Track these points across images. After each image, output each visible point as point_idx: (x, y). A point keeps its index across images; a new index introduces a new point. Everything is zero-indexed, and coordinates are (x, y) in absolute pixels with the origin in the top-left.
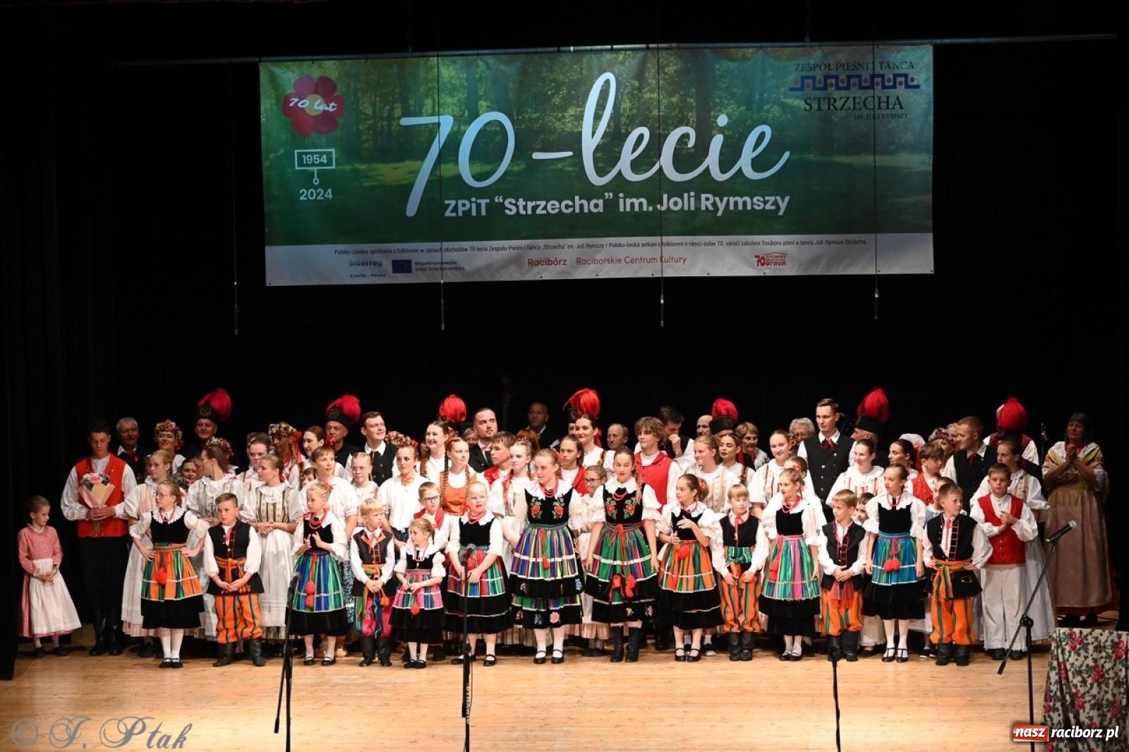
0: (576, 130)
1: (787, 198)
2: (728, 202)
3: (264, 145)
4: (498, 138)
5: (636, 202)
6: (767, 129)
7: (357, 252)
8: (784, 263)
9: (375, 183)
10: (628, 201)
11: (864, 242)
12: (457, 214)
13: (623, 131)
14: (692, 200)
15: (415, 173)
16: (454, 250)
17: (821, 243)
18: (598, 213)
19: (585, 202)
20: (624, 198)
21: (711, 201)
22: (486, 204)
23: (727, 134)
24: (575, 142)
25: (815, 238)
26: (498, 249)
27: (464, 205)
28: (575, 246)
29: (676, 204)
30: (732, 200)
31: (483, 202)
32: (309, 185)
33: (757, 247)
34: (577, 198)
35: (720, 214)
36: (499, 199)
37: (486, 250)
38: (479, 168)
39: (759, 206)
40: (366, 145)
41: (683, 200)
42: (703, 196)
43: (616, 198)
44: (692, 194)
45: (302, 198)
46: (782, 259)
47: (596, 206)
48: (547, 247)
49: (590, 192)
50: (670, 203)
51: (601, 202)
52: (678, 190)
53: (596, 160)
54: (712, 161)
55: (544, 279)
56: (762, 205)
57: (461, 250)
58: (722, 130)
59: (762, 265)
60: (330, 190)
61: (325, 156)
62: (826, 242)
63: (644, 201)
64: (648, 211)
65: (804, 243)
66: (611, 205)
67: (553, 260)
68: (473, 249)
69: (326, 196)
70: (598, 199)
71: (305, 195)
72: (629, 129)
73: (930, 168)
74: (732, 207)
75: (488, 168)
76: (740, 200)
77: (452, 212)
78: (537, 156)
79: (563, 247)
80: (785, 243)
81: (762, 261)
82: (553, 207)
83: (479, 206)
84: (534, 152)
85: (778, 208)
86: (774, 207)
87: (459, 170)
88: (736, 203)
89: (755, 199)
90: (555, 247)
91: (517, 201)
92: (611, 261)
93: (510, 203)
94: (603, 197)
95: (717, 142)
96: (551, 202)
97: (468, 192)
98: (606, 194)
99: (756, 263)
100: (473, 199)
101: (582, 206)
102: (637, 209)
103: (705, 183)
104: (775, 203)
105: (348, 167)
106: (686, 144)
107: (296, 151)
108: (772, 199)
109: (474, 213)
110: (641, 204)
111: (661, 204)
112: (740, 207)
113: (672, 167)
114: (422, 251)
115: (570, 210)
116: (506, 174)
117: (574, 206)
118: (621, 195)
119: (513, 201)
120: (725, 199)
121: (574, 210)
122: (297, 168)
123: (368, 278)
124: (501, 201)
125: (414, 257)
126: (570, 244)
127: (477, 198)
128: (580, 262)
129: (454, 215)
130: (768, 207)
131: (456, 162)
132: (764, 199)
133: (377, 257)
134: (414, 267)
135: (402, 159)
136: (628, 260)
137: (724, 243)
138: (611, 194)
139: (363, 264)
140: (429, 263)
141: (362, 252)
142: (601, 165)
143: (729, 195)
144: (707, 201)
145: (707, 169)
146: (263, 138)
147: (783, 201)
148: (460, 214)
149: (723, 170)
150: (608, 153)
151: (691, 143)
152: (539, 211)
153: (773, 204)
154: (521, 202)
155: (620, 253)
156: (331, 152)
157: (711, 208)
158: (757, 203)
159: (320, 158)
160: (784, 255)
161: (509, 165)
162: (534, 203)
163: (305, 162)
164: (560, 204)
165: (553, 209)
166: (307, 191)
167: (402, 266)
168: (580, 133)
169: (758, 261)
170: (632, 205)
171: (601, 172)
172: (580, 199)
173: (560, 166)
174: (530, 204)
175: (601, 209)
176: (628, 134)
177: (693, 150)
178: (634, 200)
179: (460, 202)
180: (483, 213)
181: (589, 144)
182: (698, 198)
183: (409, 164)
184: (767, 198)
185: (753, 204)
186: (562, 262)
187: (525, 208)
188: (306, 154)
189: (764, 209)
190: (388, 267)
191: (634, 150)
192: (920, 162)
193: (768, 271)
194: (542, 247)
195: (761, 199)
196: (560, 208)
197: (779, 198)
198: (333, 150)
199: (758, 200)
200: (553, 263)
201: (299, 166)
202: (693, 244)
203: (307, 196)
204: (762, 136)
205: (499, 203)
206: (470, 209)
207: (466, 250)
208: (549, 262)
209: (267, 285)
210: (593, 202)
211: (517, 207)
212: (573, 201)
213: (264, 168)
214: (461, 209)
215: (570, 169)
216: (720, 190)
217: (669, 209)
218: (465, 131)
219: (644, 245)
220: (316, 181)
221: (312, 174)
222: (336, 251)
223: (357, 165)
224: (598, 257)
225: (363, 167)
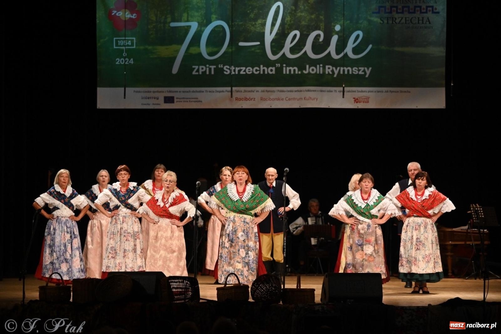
0: (261, 31)
1: (370, 69)
2: (340, 70)
3: (98, 34)
4: (221, 34)
5: (292, 69)
6: (360, 33)
7: (146, 92)
8: (368, 102)
9: (156, 56)
10: (288, 69)
11: (410, 92)
12: (199, 72)
13: (286, 32)
14: (321, 68)
15: (178, 51)
16: (197, 92)
17: (387, 92)
18: (272, 74)
19: (265, 68)
20: (286, 67)
21: (331, 69)
22: (214, 68)
23: (340, 35)
24: (261, 37)
25: (384, 89)
26: (220, 92)
27: (202, 69)
28: (260, 91)
29: (313, 70)
30: (342, 69)
31: (213, 67)
32: (121, 57)
33: (355, 93)
34: (262, 66)
35: (335, 76)
36: (220, 66)
37: (214, 92)
38: (211, 49)
39: (355, 72)
40: (152, 36)
41: (316, 68)
42: (327, 67)
43: (282, 67)
44: (321, 65)
45: (117, 63)
46: (367, 101)
47: (271, 71)
48: (245, 91)
49: (269, 63)
50: (309, 70)
51: (274, 69)
52: (314, 63)
53: (272, 47)
54: (332, 48)
55: (243, 108)
56: (357, 72)
57: (200, 92)
58: (337, 33)
59: (357, 102)
60: (132, 59)
61: (130, 41)
62: (390, 91)
63: (296, 68)
64: (298, 74)
65: (378, 92)
66: (279, 70)
67: (248, 98)
68: (207, 91)
69: (130, 62)
70: (272, 67)
71: (119, 61)
72: (289, 31)
73: (444, 54)
74: (342, 73)
75: (215, 49)
76: (346, 69)
77: (196, 72)
78: (241, 44)
79: (254, 92)
80: (369, 92)
81: (356, 101)
82: (249, 70)
83: (210, 69)
84: (240, 42)
85: (366, 73)
86: (363, 73)
87: (200, 50)
88: (344, 70)
89: (354, 69)
90: (249, 91)
91: (230, 67)
92: (278, 99)
93: (227, 68)
94: (275, 66)
95: (335, 39)
96: (248, 68)
97: (204, 62)
98: (277, 65)
99: (354, 102)
100: (208, 66)
101: (264, 70)
102: (292, 72)
103: (328, 60)
104: (364, 71)
105: (142, 48)
106: (319, 40)
107: (115, 39)
108: (362, 69)
109: (208, 73)
110: (294, 70)
111: (306, 70)
112: (346, 73)
113: (311, 51)
114: (180, 92)
115: (258, 72)
116: (225, 53)
117: (260, 70)
118: (284, 65)
119: (228, 67)
120: (338, 68)
121: (260, 73)
122: (115, 47)
123: (151, 105)
124: (222, 67)
125: (176, 95)
126: (258, 90)
127: (209, 65)
128: (262, 99)
129: (197, 73)
130: (361, 73)
131: (199, 46)
132: (358, 68)
133: (157, 95)
134: (175, 100)
135: (171, 44)
136: (287, 99)
137: (337, 91)
138: (279, 65)
139: (148, 98)
140: (184, 98)
141: (149, 92)
142: (274, 49)
143: (340, 66)
144: (329, 69)
145: (329, 53)
146: (98, 31)
147: (368, 69)
148: (200, 73)
149: (338, 53)
150: (278, 44)
151: (321, 39)
152: (242, 73)
153: (362, 72)
154: (233, 68)
155: (283, 95)
156: (133, 40)
157: (331, 73)
158: (355, 71)
159: (127, 42)
160: (369, 98)
161: (227, 49)
162: (239, 68)
163: (119, 44)
164: (253, 68)
165: (249, 72)
166: (120, 59)
167: (169, 100)
168: (264, 33)
169: (355, 101)
170: (290, 70)
171: (274, 53)
172: (263, 67)
173: (253, 49)
174: (237, 69)
175: (274, 72)
176: (288, 34)
177: (322, 43)
178: (291, 68)
179: (201, 67)
180: (213, 73)
181: (269, 38)
182: (324, 68)
183: (174, 47)
184: (360, 68)
185: (352, 71)
186: (253, 99)
187: (234, 71)
188: (120, 40)
189: (358, 74)
190: (162, 100)
191: (292, 42)
192: (439, 51)
193: (360, 106)
194: (243, 91)
195: (357, 69)
196: (253, 71)
197: (366, 69)
198: (134, 39)
199: (355, 69)
200: (248, 99)
201: (116, 46)
202: (321, 91)
203: (120, 62)
204: (358, 36)
205: (221, 68)
206: (206, 71)
207: (203, 92)
208: (246, 99)
209: (98, 108)
210: (270, 68)
211: (231, 70)
212: (260, 68)
213: (97, 46)
214: (201, 71)
215: (258, 51)
216: (335, 63)
217: (309, 73)
218: (204, 30)
219: (296, 91)
220: (124, 54)
221: (122, 50)
222: (134, 91)
223: (147, 47)
224: (272, 97)
225: (150, 48)
